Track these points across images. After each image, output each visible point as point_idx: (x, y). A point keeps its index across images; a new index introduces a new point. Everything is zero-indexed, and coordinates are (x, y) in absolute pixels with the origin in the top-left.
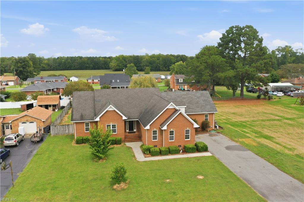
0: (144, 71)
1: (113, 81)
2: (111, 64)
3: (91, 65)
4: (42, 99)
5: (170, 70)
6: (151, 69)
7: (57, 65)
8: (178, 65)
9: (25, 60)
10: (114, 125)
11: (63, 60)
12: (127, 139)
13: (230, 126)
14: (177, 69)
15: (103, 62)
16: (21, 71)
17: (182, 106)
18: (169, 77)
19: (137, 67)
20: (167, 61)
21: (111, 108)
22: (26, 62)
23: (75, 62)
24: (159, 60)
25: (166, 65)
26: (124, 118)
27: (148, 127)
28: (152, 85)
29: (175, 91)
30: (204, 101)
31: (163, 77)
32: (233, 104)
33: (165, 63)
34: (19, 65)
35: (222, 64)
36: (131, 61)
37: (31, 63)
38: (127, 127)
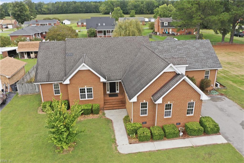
0: (130, 14)
1: (99, 24)
2: (100, 8)
3: (84, 9)
4: (22, 45)
5: (155, 13)
6: (136, 12)
7: (55, 9)
8: (162, 8)
9: (21, 5)
10: (89, 89)
11: (60, 4)
12: (107, 106)
13: (231, 83)
14: (161, 12)
15: (94, 7)
16: (18, 15)
17: (182, 64)
18: (153, 20)
19: (123, 10)
20: (150, 5)
21: (83, 67)
22: (22, 6)
23: (70, 6)
24: (143, 3)
25: (149, 8)
26: (103, 80)
27: (135, 99)
28: (137, 30)
29: (159, 35)
30: (205, 53)
31: (147, 20)
32: (224, 50)
33: (148, 6)
34: (16, 9)
35: (216, 5)
36: (118, 5)
37: (27, 7)
38: (108, 88)
